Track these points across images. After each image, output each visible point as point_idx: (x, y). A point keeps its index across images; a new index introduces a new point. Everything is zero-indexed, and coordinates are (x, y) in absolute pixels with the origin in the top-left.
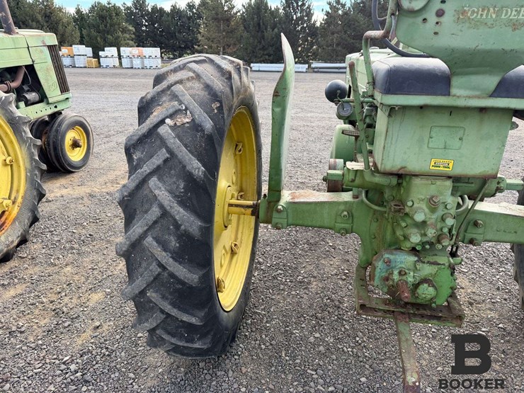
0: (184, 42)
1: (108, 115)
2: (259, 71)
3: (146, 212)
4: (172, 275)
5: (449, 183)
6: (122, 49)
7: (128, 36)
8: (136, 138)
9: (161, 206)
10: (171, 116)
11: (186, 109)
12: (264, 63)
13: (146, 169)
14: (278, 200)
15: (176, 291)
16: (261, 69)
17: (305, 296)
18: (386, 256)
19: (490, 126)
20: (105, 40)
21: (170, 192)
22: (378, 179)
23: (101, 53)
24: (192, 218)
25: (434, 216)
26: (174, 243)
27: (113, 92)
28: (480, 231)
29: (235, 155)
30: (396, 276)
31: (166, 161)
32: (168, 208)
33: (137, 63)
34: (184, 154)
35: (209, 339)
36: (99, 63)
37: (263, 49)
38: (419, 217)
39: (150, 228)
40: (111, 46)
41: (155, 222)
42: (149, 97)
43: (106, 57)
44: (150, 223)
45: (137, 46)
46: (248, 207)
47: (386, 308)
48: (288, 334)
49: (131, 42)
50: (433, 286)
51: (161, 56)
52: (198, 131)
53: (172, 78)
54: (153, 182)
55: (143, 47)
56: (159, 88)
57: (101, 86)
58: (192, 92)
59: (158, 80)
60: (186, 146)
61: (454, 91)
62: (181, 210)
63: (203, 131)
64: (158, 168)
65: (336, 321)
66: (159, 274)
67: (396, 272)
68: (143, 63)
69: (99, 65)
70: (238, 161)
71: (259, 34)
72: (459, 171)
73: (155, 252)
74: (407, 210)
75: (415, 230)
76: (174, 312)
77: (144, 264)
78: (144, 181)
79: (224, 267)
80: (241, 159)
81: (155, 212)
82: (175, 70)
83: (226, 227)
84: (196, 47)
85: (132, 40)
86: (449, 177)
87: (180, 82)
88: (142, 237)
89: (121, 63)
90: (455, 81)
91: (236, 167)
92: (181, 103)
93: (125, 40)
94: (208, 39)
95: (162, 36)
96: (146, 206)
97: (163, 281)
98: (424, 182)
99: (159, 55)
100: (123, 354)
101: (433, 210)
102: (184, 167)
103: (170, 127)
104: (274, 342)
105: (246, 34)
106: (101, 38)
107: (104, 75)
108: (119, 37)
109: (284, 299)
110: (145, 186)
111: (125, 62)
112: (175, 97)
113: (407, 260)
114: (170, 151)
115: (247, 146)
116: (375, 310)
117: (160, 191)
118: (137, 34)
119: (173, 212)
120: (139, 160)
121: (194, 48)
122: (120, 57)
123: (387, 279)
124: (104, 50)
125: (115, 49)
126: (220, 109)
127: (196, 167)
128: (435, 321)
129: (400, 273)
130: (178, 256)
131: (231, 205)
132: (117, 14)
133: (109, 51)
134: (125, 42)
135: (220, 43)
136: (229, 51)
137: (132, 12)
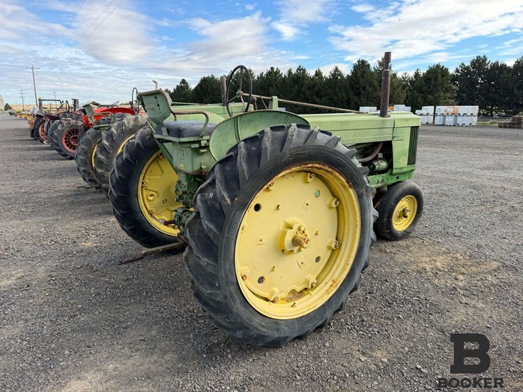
6: (437, 107)
20: (425, 99)
23: (418, 111)
33: (449, 120)
40: (429, 105)
43: (421, 115)
49: (451, 101)
51: (478, 114)
68: (456, 120)
85: (454, 99)
89: (434, 121)
93: (445, 99)
99: (476, 113)
106: (422, 97)
108: (439, 96)
111: (438, 120)
122: (435, 115)
124: (421, 109)
125: (433, 107)
132: (443, 76)
133: (426, 109)
134: (445, 101)
137: (469, 71)
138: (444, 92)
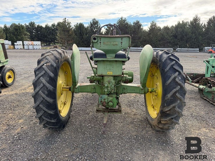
0: (50, 39)
1: (20, 67)
2: (81, 50)
3: (40, 85)
4: (46, 101)
5: (112, 77)
6: (24, 42)
7: (27, 37)
8: (37, 69)
9: (43, 84)
10: (46, 63)
11: (49, 62)
12: (84, 47)
13: (40, 75)
14: (76, 85)
15: (47, 105)
16: (82, 49)
17: (88, 116)
18: (101, 96)
19: (118, 64)
20: (17, 38)
21: (45, 80)
22: (98, 77)
23: (15, 43)
24: (51, 86)
25: (110, 85)
26: (46, 93)
27: (21, 59)
28: (126, 90)
29: (65, 75)
30: (103, 100)
31: (44, 73)
32: (45, 84)
33: (31, 47)
34: (49, 71)
35: (56, 120)
36: (14, 47)
37: (83, 42)
38: (106, 85)
39: (41, 89)
40: (20, 41)
41: (42, 88)
42: (40, 59)
43: (17, 45)
44: (41, 88)
45: (31, 41)
46: (68, 88)
47: (103, 110)
48: (81, 125)
49: (28, 39)
50: (112, 102)
51: (41, 45)
52: (52, 67)
53: (46, 55)
54: (41, 78)
55: (34, 41)
56: (43, 57)
57: (16, 57)
58: (51, 58)
59: (42, 55)
60: (49, 70)
61: (107, 57)
62: (48, 84)
63: (53, 66)
64: (43, 75)
65: (96, 121)
66: (43, 100)
67: (103, 99)
68: (33, 47)
69: (14, 48)
70: (66, 76)
71: (81, 36)
72: (114, 74)
73: (42, 95)
74: (104, 84)
75: (106, 89)
76: (46, 110)
77: (39, 98)
78: (39, 78)
79: (62, 107)
80: (67, 76)
81: (42, 85)
82: (47, 53)
83: (62, 94)
84: (56, 41)
85: (29, 38)
86: (112, 76)
87: (48, 55)
88: (39, 91)
89: (24, 47)
90: (107, 55)
91: (65, 79)
92: (48, 60)
93: (26, 38)
94: (61, 38)
95: (42, 37)
96: (40, 84)
97: (44, 102)
98: (106, 77)
99: (40, 44)
100: (31, 133)
101: (109, 84)
102: (49, 75)
103: (46, 66)
104: (76, 127)
105: (75, 37)
106: (15, 37)
107: (16, 52)
108: (23, 37)
109: (81, 117)
110: (39, 79)
111: (26, 47)
112: (47, 59)
113: (106, 96)
114: (45, 71)
115: (68, 73)
116: (101, 111)
117: (43, 80)
118: (31, 36)
119: (46, 85)
120: (38, 73)
121: (55, 41)
122: (23, 45)
123: (101, 101)
124: (16, 42)
126: (58, 62)
127: (52, 75)
128: (115, 113)
129: (104, 100)
130: (47, 96)
131: (63, 88)
132: (22, 28)
133: (19, 42)
134: (26, 39)
135: (65, 39)
136: (69, 43)
137: (29, 27)
138: (24, 35)
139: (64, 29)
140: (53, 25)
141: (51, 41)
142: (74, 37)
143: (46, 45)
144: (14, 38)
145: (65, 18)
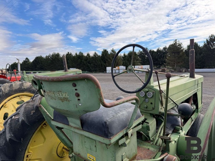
0: (161, 62)
6: (135, 66)
7: (138, 62)
34: (7, 131)
52: (18, 122)
58: (28, 106)
60: (12, 127)
85: (140, 63)
94: (170, 60)
99: (149, 68)
103: (12, 119)
126: (35, 113)
134: (137, 64)
135: (175, 62)
136: (179, 64)
137: (142, 53)
138: (136, 61)
139: (174, 51)
140: (165, 49)
141: (161, 64)
142: (185, 58)
143: (156, 68)
144: (128, 63)
145: (176, 40)
